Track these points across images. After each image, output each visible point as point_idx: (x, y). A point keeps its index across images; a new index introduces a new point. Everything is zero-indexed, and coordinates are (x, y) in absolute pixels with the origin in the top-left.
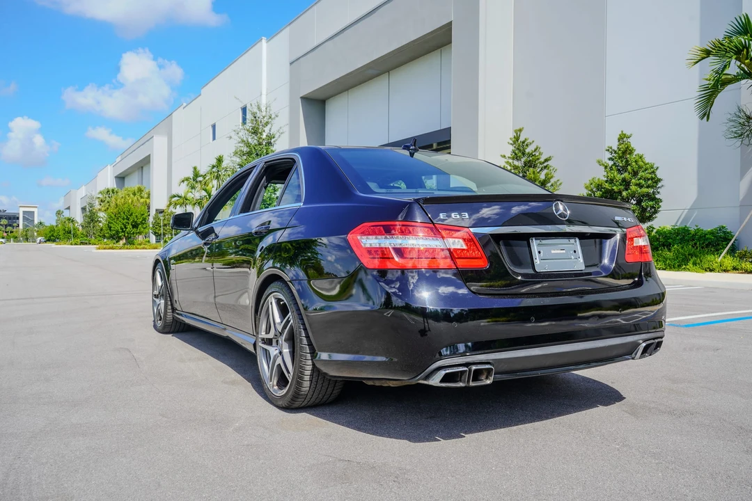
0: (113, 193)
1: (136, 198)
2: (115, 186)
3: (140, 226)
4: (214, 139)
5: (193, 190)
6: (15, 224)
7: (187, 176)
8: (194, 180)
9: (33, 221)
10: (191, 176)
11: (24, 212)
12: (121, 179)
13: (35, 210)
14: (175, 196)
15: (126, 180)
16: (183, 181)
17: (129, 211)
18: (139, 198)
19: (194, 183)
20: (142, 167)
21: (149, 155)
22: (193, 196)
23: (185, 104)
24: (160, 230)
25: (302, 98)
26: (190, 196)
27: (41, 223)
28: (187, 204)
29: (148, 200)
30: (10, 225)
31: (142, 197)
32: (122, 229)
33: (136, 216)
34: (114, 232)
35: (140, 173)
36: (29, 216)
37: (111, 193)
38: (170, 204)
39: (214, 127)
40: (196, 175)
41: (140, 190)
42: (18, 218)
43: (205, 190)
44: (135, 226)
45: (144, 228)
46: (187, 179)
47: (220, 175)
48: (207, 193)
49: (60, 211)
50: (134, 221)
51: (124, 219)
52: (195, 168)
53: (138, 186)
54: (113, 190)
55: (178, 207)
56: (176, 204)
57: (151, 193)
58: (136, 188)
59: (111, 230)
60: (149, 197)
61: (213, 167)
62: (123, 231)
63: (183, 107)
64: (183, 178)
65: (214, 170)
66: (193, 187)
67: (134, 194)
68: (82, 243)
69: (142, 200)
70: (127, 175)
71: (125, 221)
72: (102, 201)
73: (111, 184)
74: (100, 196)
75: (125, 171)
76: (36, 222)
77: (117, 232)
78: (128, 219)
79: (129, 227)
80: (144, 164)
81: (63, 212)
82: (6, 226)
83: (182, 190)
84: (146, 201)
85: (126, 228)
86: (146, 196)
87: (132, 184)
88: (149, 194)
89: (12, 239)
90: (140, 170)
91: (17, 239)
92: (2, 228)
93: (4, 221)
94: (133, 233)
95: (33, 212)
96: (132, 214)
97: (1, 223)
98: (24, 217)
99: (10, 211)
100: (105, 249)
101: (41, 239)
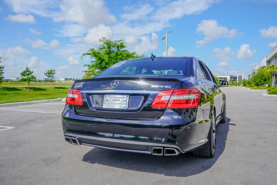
1: (271, 69)
3: (267, 80)
6: (236, 80)
9: (242, 79)
11: (239, 76)
12: (269, 62)
13: (242, 75)
15: (271, 62)
17: (262, 75)
18: (272, 69)
20: (276, 57)
27: (244, 79)
29: (276, 70)
30: (234, 80)
31: (274, 69)
32: (259, 82)
34: (256, 83)
35: (275, 59)
36: (240, 77)
42: (237, 78)
44: (265, 80)
45: (269, 81)
50: (264, 79)
58: (271, 65)
59: (255, 82)
62: (260, 83)
67: (270, 68)
70: (271, 60)
71: (261, 78)
73: (264, 63)
74: (260, 69)
75: (270, 59)
76: (243, 79)
77: (258, 83)
79: (262, 81)
81: (251, 75)
82: (233, 81)
85: (261, 81)
89: (234, 85)
90: (275, 58)
91: (235, 85)
92: (232, 81)
93: (232, 79)
94: (264, 83)
95: (242, 76)
96: (264, 76)
97: (232, 80)
98: (239, 77)
99: (235, 76)
100: (253, 89)
101: (242, 85)
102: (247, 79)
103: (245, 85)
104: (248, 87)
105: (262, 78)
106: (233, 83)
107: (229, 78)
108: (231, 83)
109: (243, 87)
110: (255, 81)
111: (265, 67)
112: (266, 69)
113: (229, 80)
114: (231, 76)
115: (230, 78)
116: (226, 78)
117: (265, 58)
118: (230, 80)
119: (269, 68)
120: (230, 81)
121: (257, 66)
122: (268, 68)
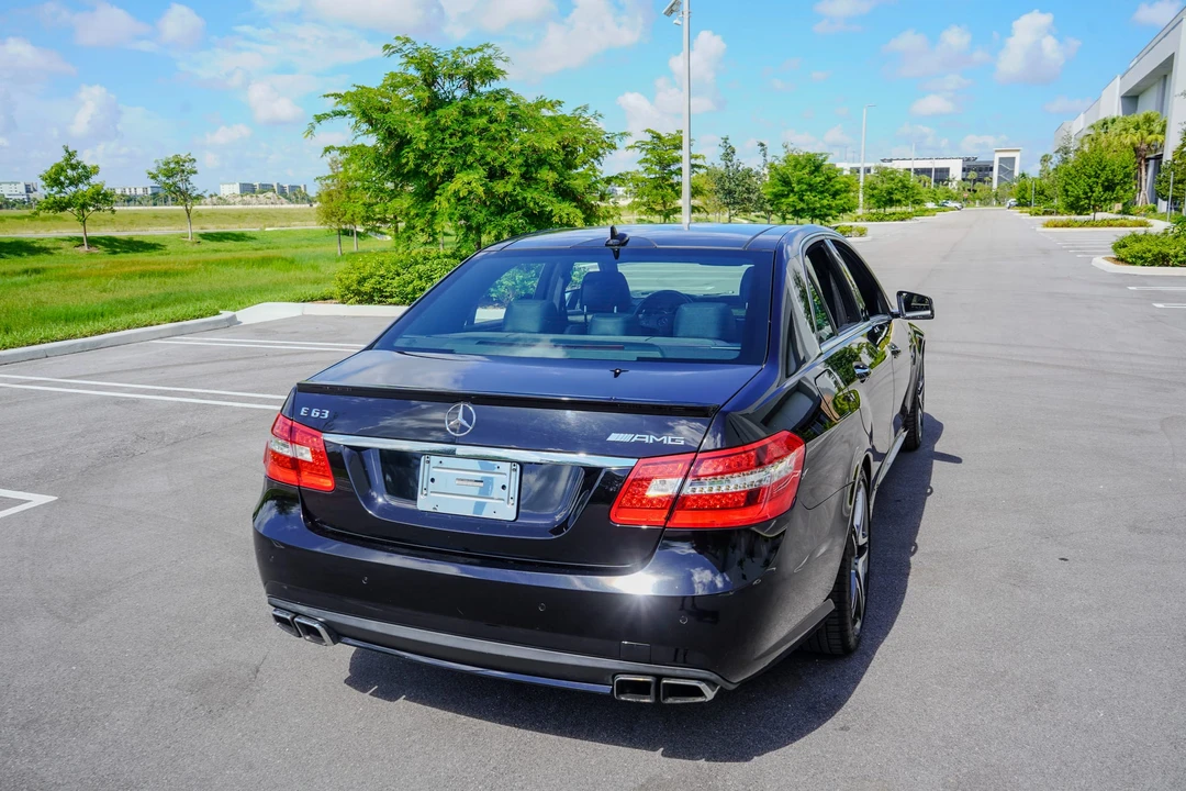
0: (1113, 124)
1: (1138, 134)
2: (1119, 113)
3: (1118, 187)
6: (987, 179)
9: (1013, 171)
11: (1001, 159)
12: (1132, 99)
13: (1017, 155)
15: (1140, 101)
17: (1099, 163)
18: (1145, 133)
20: (1165, 77)
24: (1168, 190)
27: (1023, 175)
29: (1160, 138)
30: (981, 180)
31: (1151, 133)
32: (1085, 193)
33: (1113, 171)
34: (1072, 199)
35: (1161, 87)
36: (1007, 164)
37: (1110, 125)
41: (1149, 120)
42: (991, 169)
44: (1109, 187)
45: (1126, 191)
49: (1046, 156)
50: (1107, 180)
51: (1089, 177)
57: (1168, 123)
58: (1142, 116)
59: (1067, 196)
60: (1163, 131)
62: (1089, 196)
67: (1137, 128)
68: (1045, 213)
69: (1150, 137)
70: (1141, 93)
71: (1093, 179)
73: (1112, 106)
74: (1092, 132)
75: (1137, 85)
76: (1016, 174)
77: (1078, 199)
79: (1098, 189)
81: (1051, 157)
82: (975, 181)
84: (1157, 139)
85: (1093, 192)
86: (1158, 129)
87: (1147, 106)
88: (1165, 126)
89: (977, 201)
90: (1162, 82)
91: (985, 201)
92: (969, 185)
93: (973, 175)
94: (1105, 200)
95: (1014, 158)
96: (1105, 167)
97: (969, 177)
98: (1000, 166)
99: (982, 159)
100: (1056, 226)
101: (1012, 201)
102: (1034, 171)
103: (1023, 203)
104: (1037, 214)
105: (1098, 178)
106: (975, 191)
107: (956, 171)
108: (966, 195)
109: (1016, 212)
110: (1067, 191)
111: (1114, 121)
112: (1118, 131)
113: (959, 178)
114: (968, 159)
115: (964, 170)
116: (947, 170)
117: (1118, 78)
118: (964, 180)
119: (1132, 130)
120: (964, 184)
121: (1082, 115)
122: (1125, 130)
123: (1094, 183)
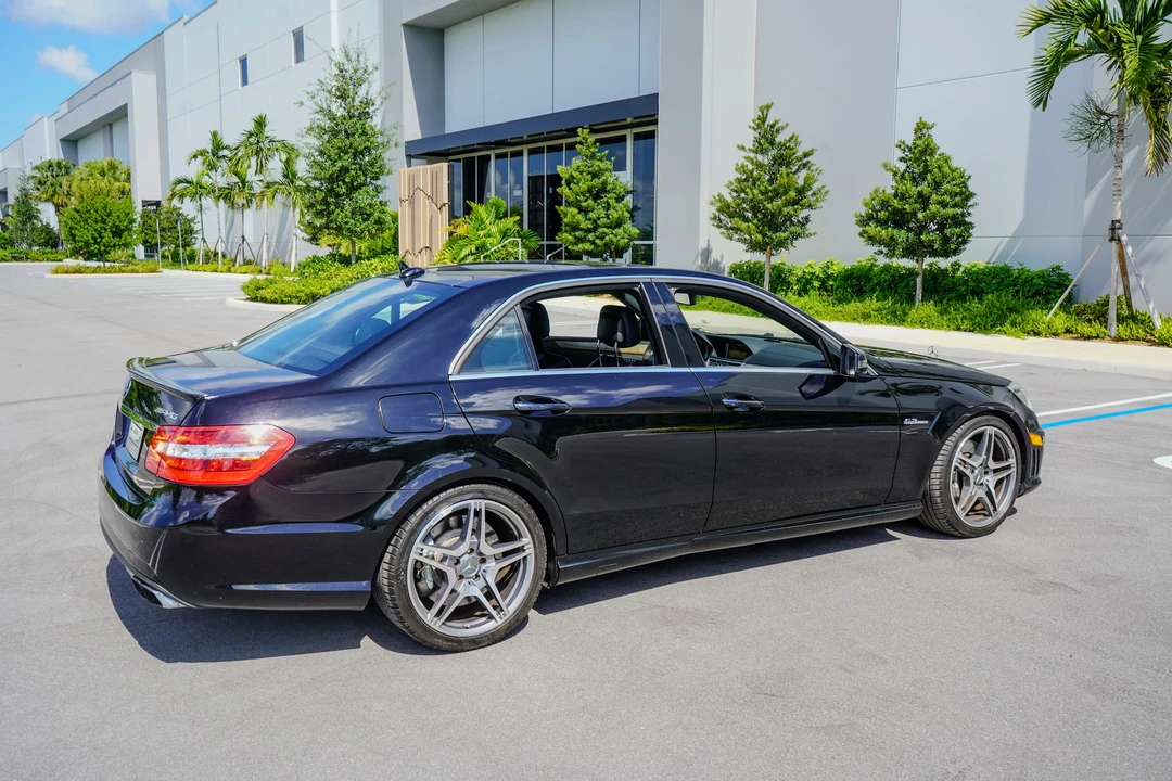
0: (60, 169)
1: (106, 181)
2: (62, 157)
3: (125, 234)
4: (245, 82)
5: (214, 172)
7: (200, 148)
8: (214, 155)
10: (209, 147)
12: (71, 144)
14: (180, 182)
15: (81, 145)
16: (195, 157)
17: (105, 208)
18: (112, 181)
19: (215, 159)
20: (111, 125)
21: (126, 105)
22: (211, 181)
23: (186, 18)
24: (153, 238)
25: (405, 25)
26: (206, 181)
28: (201, 195)
29: (127, 185)
31: (116, 180)
32: (94, 238)
33: (118, 217)
34: (81, 244)
37: (56, 169)
38: (173, 195)
39: (244, 62)
40: (218, 146)
41: (113, 167)
43: (236, 174)
44: (117, 233)
46: (202, 153)
47: (261, 149)
48: (239, 178)
50: (114, 225)
51: (96, 222)
52: (214, 135)
53: (108, 159)
54: (59, 164)
55: (187, 199)
56: (182, 197)
57: (132, 171)
58: (106, 164)
59: (75, 241)
60: (128, 180)
61: (251, 135)
62: (96, 243)
63: (181, 22)
64: (194, 151)
65: (251, 140)
66: (212, 167)
68: (15, 259)
69: (117, 184)
70: (82, 139)
71: (100, 225)
72: (40, 183)
74: (36, 173)
75: (80, 129)
77: (87, 244)
78: (104, 222)
79: (107, 235)
80: (117, 118)
83: (193, 171)
84: (124, 187)
85: (102, 237)
86: (123, 177)
88: (129, 174)
94: (114, 246)
96: (110, 213)
100: (67, 273)
105: (104, 223)
110: (74, 236)
123: (101, 228)
